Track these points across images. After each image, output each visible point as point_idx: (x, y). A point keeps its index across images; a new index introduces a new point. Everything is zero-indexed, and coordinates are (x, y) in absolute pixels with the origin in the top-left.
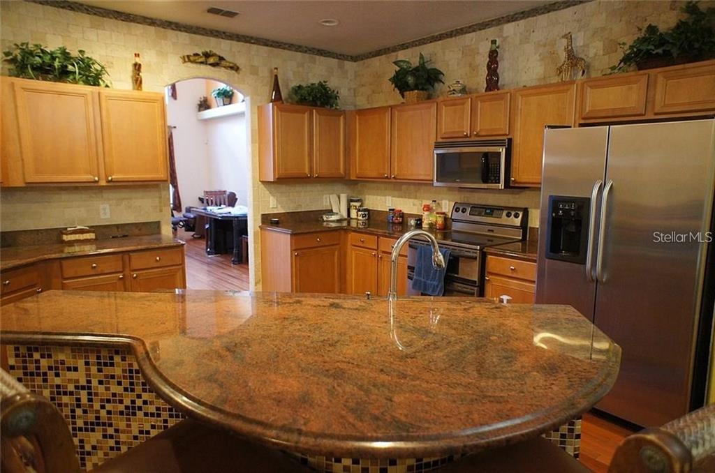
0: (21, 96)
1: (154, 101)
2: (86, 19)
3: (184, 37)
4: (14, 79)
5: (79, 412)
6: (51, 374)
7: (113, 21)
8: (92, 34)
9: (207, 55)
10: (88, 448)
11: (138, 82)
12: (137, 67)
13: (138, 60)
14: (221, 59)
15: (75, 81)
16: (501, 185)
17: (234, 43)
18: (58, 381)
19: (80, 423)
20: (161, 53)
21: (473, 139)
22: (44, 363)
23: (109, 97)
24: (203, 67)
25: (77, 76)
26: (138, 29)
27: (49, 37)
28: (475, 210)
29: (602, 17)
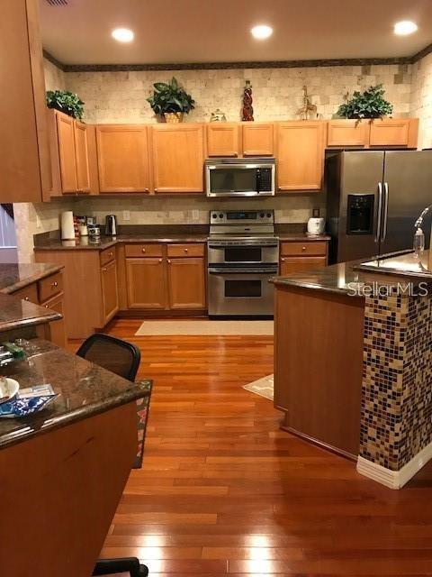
16: (273, 193)
28: (231, 215)
29: (319, 79)
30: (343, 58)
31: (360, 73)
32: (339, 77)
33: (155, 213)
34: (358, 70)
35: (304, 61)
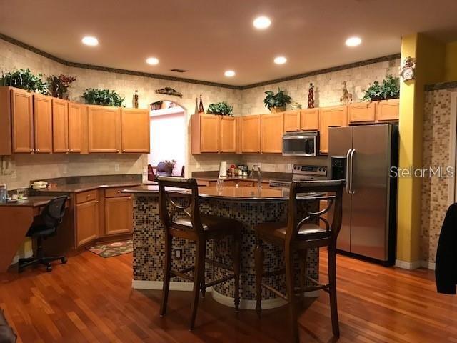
0: (91, 112)
1: (145, 113)
2: (114, 75)
3: (156, 81)
4: (89, 105)
5: (155, 223)
6: (147, 210)
7: (126, 75)
8: (116, 82)
9: (168, 89)
10: (158, 236)
11: (136, 104)
12: (136, 97)
13: (137, 94)
14: (174, 91)
15: (111, 105)
16: (315, 154)
17: (180, 83)
18: (149, 212)
19: (155, 227)
20: (146, 89)
21: (302, 132)
22: (145, 206)
23: (126, 112)
24: (165, 95)
25: (113, 103)
26: (136, 78)
27: (99, 85)
28: (304, 168)
29: (359, 75)
30: (376, 57)
31: (388, 66)
32: (373, 71)
33: (272, 165)
34: (386, 64)
35: (350, 64)
